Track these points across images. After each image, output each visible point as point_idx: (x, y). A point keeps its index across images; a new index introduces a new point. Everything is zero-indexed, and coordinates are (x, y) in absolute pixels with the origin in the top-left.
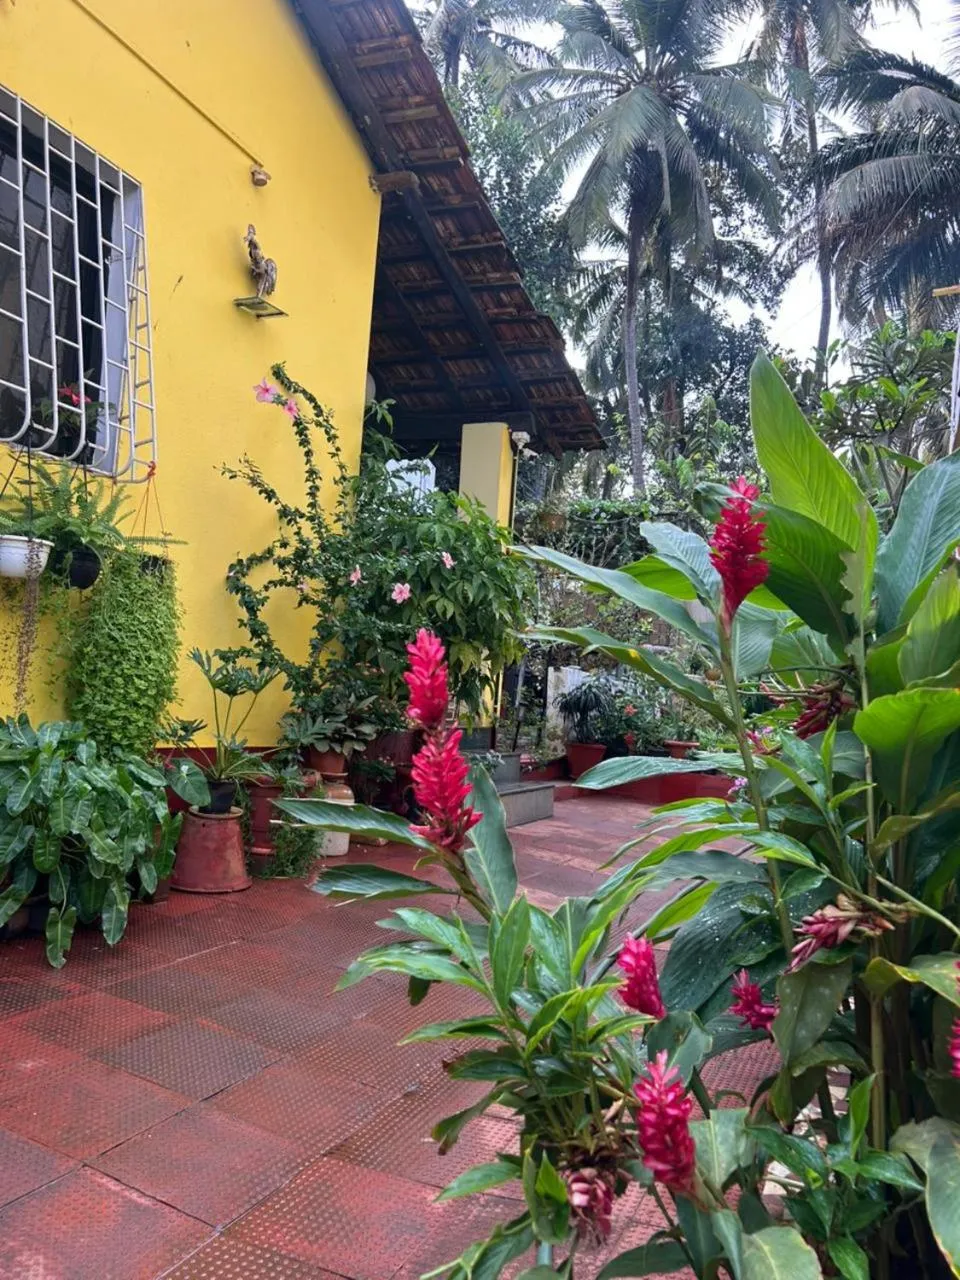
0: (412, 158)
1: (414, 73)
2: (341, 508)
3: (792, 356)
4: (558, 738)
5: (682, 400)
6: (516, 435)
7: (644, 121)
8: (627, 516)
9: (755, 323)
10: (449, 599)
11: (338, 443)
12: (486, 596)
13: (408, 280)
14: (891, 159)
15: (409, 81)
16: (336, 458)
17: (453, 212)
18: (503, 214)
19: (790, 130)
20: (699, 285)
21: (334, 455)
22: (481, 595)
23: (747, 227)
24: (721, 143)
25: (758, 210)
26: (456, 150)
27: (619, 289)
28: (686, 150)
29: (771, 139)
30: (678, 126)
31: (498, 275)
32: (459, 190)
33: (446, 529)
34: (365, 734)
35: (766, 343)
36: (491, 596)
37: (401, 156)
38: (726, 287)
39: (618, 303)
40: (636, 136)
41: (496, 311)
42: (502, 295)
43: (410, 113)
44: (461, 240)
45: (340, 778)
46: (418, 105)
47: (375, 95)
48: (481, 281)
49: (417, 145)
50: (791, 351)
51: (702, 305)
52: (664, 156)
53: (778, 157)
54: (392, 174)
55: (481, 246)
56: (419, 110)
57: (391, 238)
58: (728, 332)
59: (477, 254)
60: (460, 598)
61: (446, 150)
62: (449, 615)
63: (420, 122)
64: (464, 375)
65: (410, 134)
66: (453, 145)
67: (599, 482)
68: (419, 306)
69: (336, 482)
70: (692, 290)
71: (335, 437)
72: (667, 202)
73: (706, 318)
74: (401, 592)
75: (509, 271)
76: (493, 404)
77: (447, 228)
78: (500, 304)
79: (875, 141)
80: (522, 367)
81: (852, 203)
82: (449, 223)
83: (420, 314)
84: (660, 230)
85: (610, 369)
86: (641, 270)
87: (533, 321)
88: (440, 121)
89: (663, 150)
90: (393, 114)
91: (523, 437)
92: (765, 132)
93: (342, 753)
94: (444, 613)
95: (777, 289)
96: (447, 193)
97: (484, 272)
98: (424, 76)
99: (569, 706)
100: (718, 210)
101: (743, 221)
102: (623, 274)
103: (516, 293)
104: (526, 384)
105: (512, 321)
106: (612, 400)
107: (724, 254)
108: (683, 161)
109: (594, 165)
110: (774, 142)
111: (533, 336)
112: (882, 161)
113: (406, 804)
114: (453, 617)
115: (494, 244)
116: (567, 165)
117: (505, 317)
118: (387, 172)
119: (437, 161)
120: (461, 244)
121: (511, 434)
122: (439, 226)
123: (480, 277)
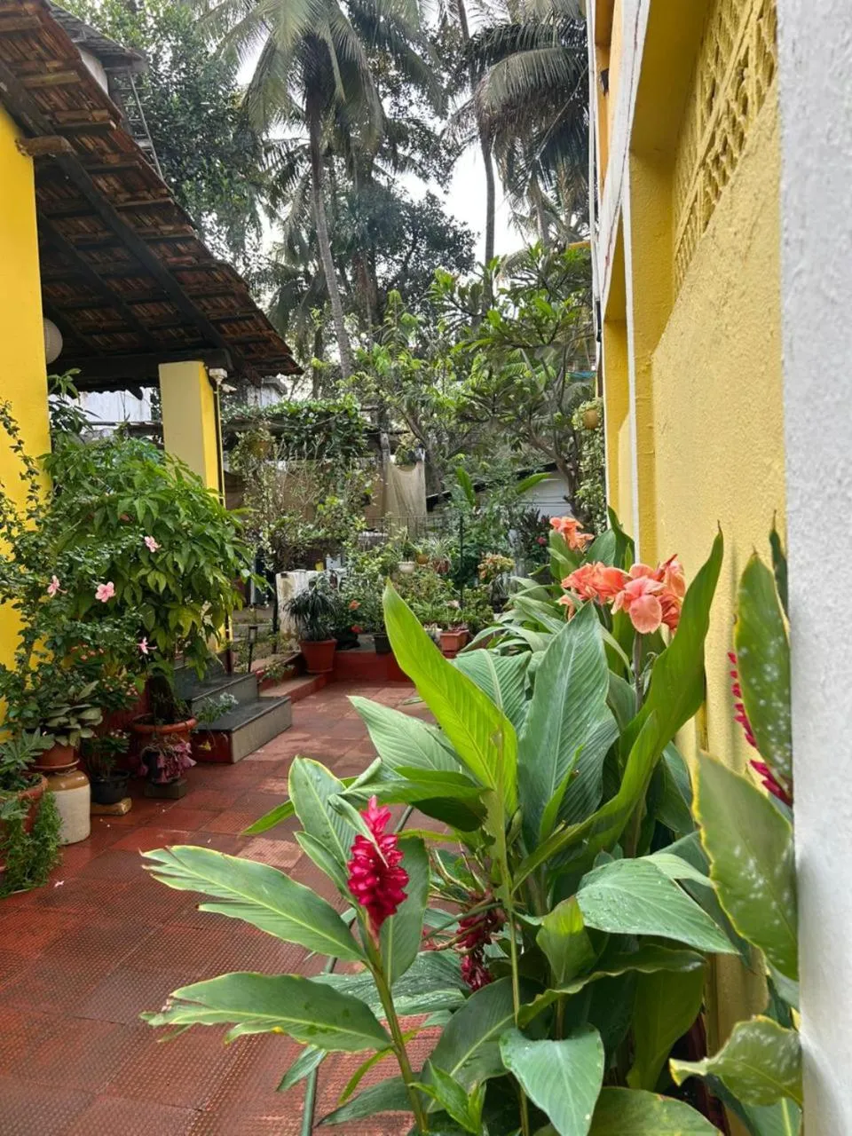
0: (60, 120)
1: (47, 38)
2: (33, 503)
3: (465, 228)
4: (293, 637)
5: (374, 272)
6: (213, 372)
7: (307, 9)
8: (333, 414)
9: (432, 199)
10: (160, 572)
11: (20, 435)
12: (198, 563)
13: (78, 232)
14: (532, 52)
15: (44, 47)
16: (19, 453)
17: (113, 171)
18: (182, 102)
19: (446, 16)
20: (378, 162)
21: (17, 449)
22: (193, 564)
23: (414, 106)
24: (382, 30)
25: (423, 93)
26: (105, 113)
27: (304, 168)
28: (350, 37)
29: (427, 24)
30: (341, 13)
31: (171, 228)
32: (116, 150)
33: (149, 503)
34: (90, 720)
35: (442, 215)
36: (202, 563)
37: (48, 117)
38: (401, 164)
39: (305, 180)
40: (302, 25)
41: (174, 259)
42: (179, 245)
43: (50, 78)
44: (128, 196)
45: (71, 767)
46: (57, 70)
47: (9, 59)
48: (155, 234)
49: (64, 108)
50: (465, 224)
51: (383, 182)
52: (330, 44)
53: (435, 40)
54: (40, 139)
55: (149, 202)
56: (60, 75)
57: (52, 194)
58: (408, 207)
59: (147, 210)
60: (171, 569)
61: (95, 113)
62: (162, 588)
63: (63, 87)
64: (152, 316)
65: (53, 96)
66: (102, 109)
67: (310, 346)
68: (94, 256)
69: (23, 478)
70: (372, 167)
71: (16, 429)
72: (339, 88)
73: (387, 195)
74: (105, 591)
75: (182, 223)
76: (186, 340)
77: (110, 185)
78: (179, 254)
79: (517, 31)
80: (210, 307)
81: (502, 95)
82: (112, 181)
83: (97, 263)
84: (337, 114)
85: (307, 241)
86: (323, 149)
87: (215, 269)
88: (83, 85)
89: (328, 38)
90: (32, 79)
91: (221, 373)
92: (420, 18)
93: (69, 745)
94: (157, 586)
95: (448, 167)
96: (103, 152)
97: (156, 225)
98: (58, 42)
99: (298, 608)
100: (388, 90)
101: (410, 101)
102: (306, 152)
103: (192, 244)
104: (217, 323)
105: (193, 269)
106: (312, 270)
107: (397, 133)
108: (349, 49)
109: (265, 51)
110: (430, 26)
111: (216, 281)
112: (525, 53)
113: (145, 767)
114: (167, 588)
115: (163, 200)
116: (239, 51)
117: (185, 265)
118: (36, 136)
119: (87, 124)
120: (128, 200)
121: (208, 371)
122: (101, 182)
123: (153, 230)
